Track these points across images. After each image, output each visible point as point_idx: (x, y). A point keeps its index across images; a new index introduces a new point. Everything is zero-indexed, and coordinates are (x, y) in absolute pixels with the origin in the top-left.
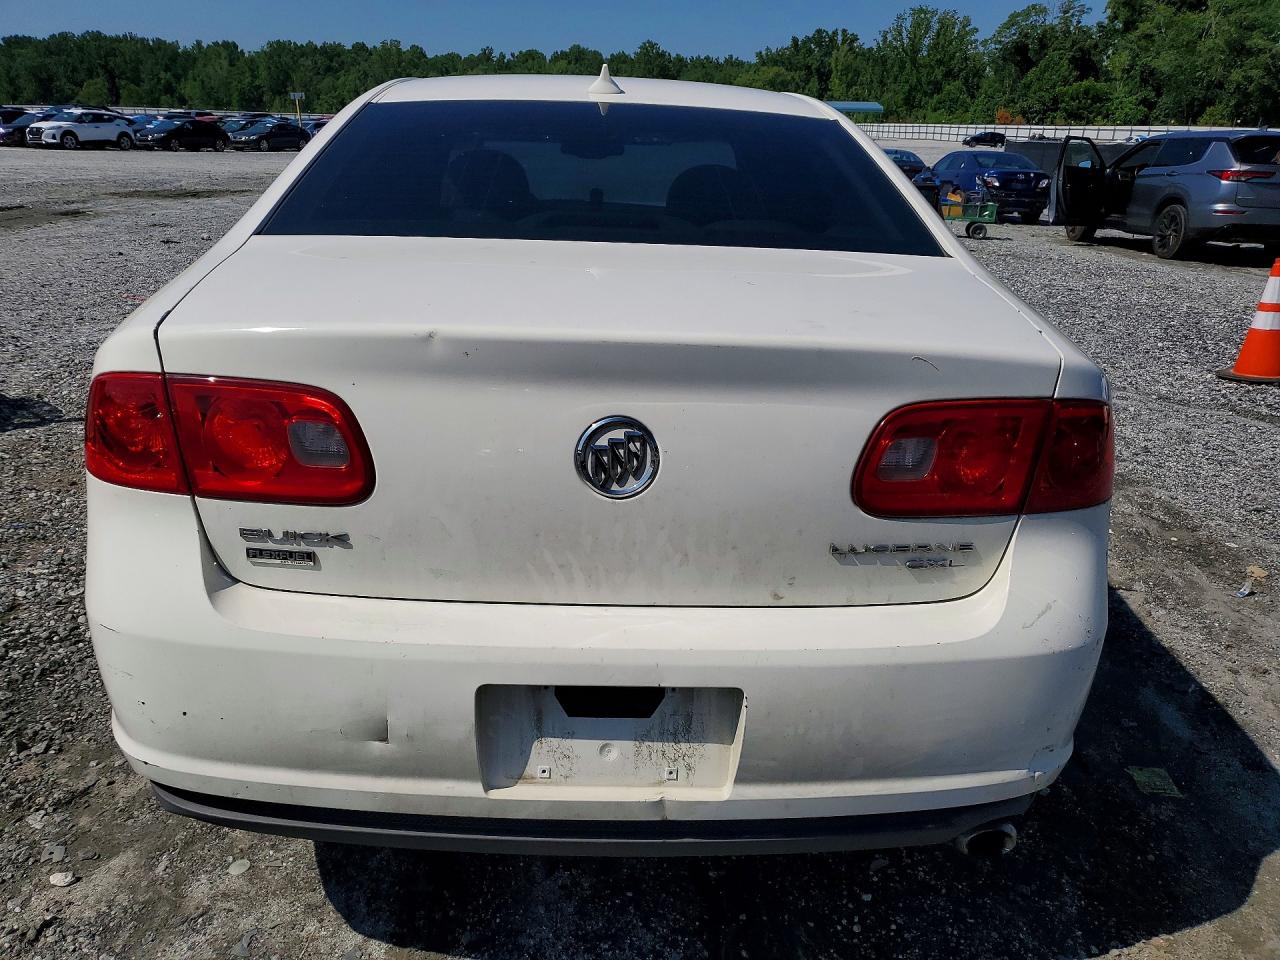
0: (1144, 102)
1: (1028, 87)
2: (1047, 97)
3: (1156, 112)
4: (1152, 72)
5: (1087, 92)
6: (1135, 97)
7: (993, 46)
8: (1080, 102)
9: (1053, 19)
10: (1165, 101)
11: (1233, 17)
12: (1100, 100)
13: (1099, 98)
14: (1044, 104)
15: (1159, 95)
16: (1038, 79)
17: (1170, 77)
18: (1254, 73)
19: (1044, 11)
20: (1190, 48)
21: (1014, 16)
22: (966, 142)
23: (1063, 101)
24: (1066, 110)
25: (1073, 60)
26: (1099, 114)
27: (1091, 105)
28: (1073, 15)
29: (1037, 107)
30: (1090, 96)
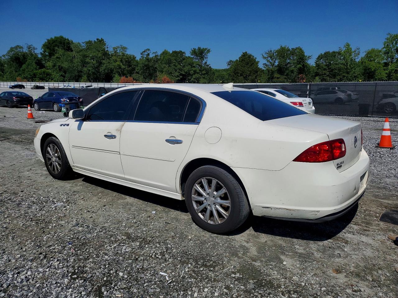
0: (62, 75)
1: (24, 70)
2: (32, 73)
3: (66, 79)
4: (62, 68)
5: (44, 72)
6: (59, 74)
7: (7, 57)
8: (43, 75)
9: (25, 50)
10: (67, 75)
11: (81, 53)
12: (49, 75)
13: (48, 74)
14: (31, 76)
15: (65, 74)
16: (27, 68)
17: (68, 69)
18: (89, 68)
19: (22, 48)
20: (72, 61)
21: (12, 48)
22: (10, 88)
23: (37, 75)
24: (39, 78)
25: (36, 63)
26: (50, 79)
27: (46, 76)
28: (32, 50)
29: (29, 76)
30: (45, 74)
